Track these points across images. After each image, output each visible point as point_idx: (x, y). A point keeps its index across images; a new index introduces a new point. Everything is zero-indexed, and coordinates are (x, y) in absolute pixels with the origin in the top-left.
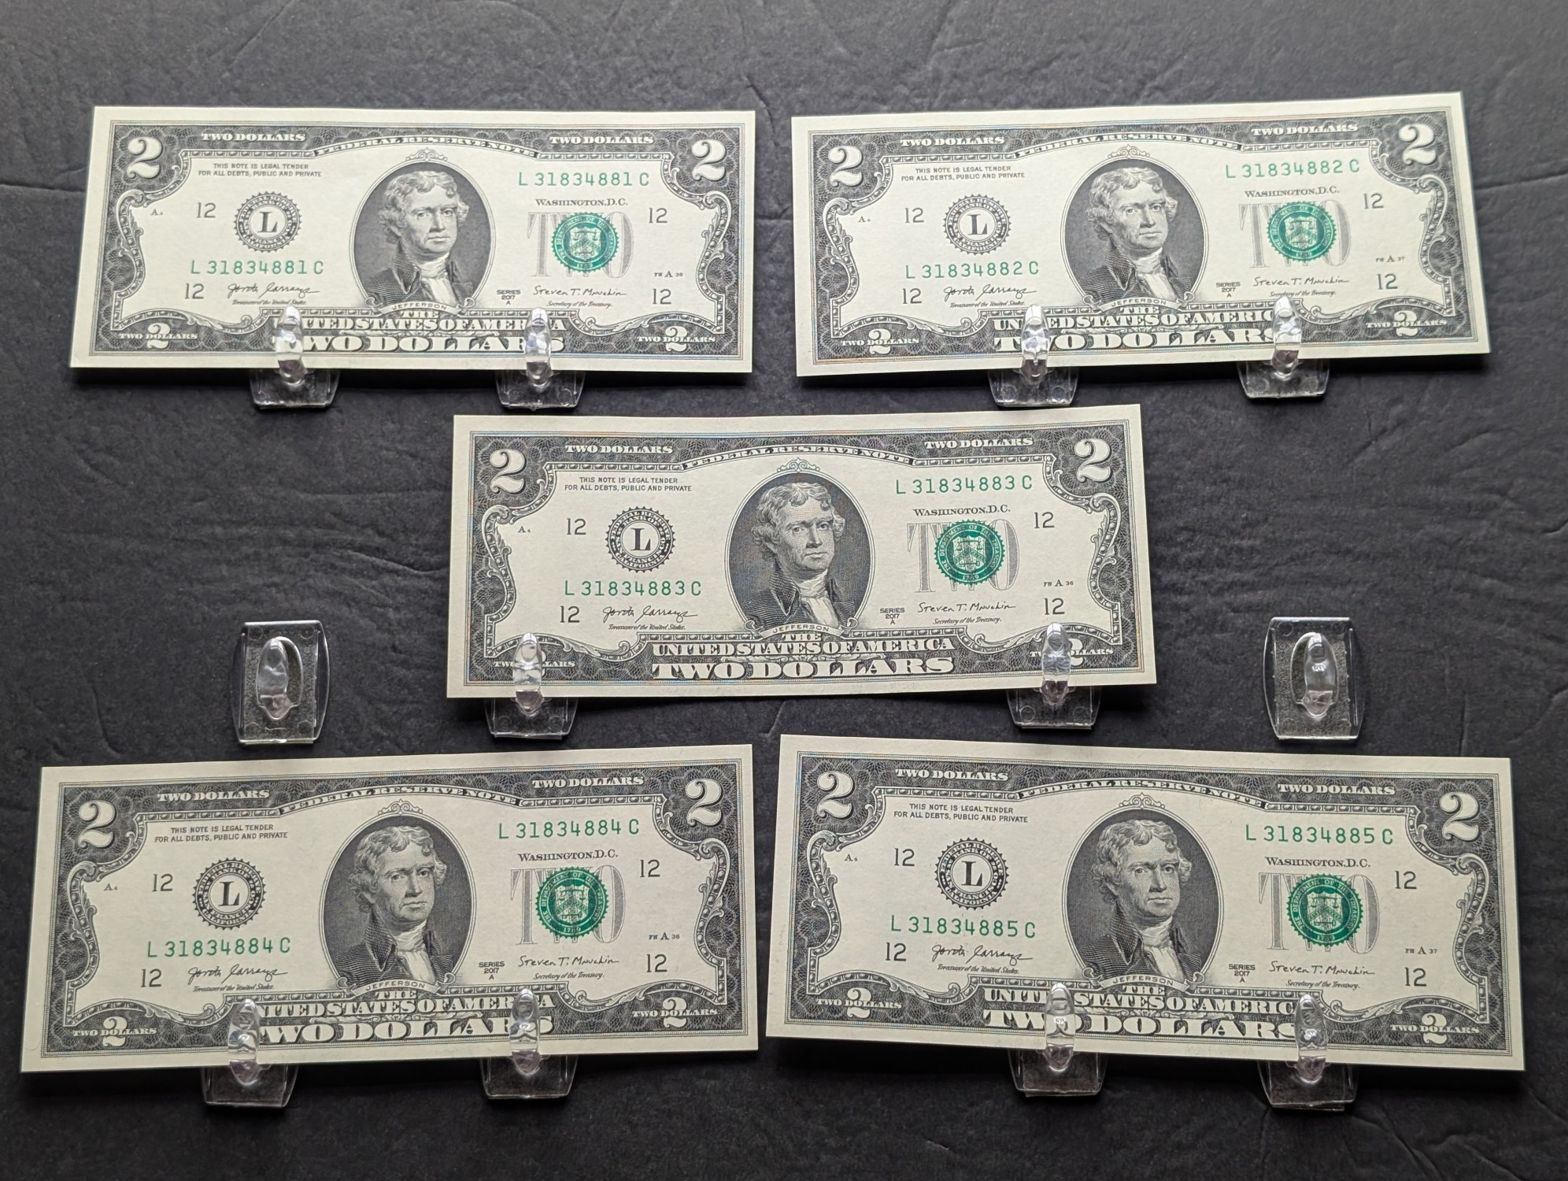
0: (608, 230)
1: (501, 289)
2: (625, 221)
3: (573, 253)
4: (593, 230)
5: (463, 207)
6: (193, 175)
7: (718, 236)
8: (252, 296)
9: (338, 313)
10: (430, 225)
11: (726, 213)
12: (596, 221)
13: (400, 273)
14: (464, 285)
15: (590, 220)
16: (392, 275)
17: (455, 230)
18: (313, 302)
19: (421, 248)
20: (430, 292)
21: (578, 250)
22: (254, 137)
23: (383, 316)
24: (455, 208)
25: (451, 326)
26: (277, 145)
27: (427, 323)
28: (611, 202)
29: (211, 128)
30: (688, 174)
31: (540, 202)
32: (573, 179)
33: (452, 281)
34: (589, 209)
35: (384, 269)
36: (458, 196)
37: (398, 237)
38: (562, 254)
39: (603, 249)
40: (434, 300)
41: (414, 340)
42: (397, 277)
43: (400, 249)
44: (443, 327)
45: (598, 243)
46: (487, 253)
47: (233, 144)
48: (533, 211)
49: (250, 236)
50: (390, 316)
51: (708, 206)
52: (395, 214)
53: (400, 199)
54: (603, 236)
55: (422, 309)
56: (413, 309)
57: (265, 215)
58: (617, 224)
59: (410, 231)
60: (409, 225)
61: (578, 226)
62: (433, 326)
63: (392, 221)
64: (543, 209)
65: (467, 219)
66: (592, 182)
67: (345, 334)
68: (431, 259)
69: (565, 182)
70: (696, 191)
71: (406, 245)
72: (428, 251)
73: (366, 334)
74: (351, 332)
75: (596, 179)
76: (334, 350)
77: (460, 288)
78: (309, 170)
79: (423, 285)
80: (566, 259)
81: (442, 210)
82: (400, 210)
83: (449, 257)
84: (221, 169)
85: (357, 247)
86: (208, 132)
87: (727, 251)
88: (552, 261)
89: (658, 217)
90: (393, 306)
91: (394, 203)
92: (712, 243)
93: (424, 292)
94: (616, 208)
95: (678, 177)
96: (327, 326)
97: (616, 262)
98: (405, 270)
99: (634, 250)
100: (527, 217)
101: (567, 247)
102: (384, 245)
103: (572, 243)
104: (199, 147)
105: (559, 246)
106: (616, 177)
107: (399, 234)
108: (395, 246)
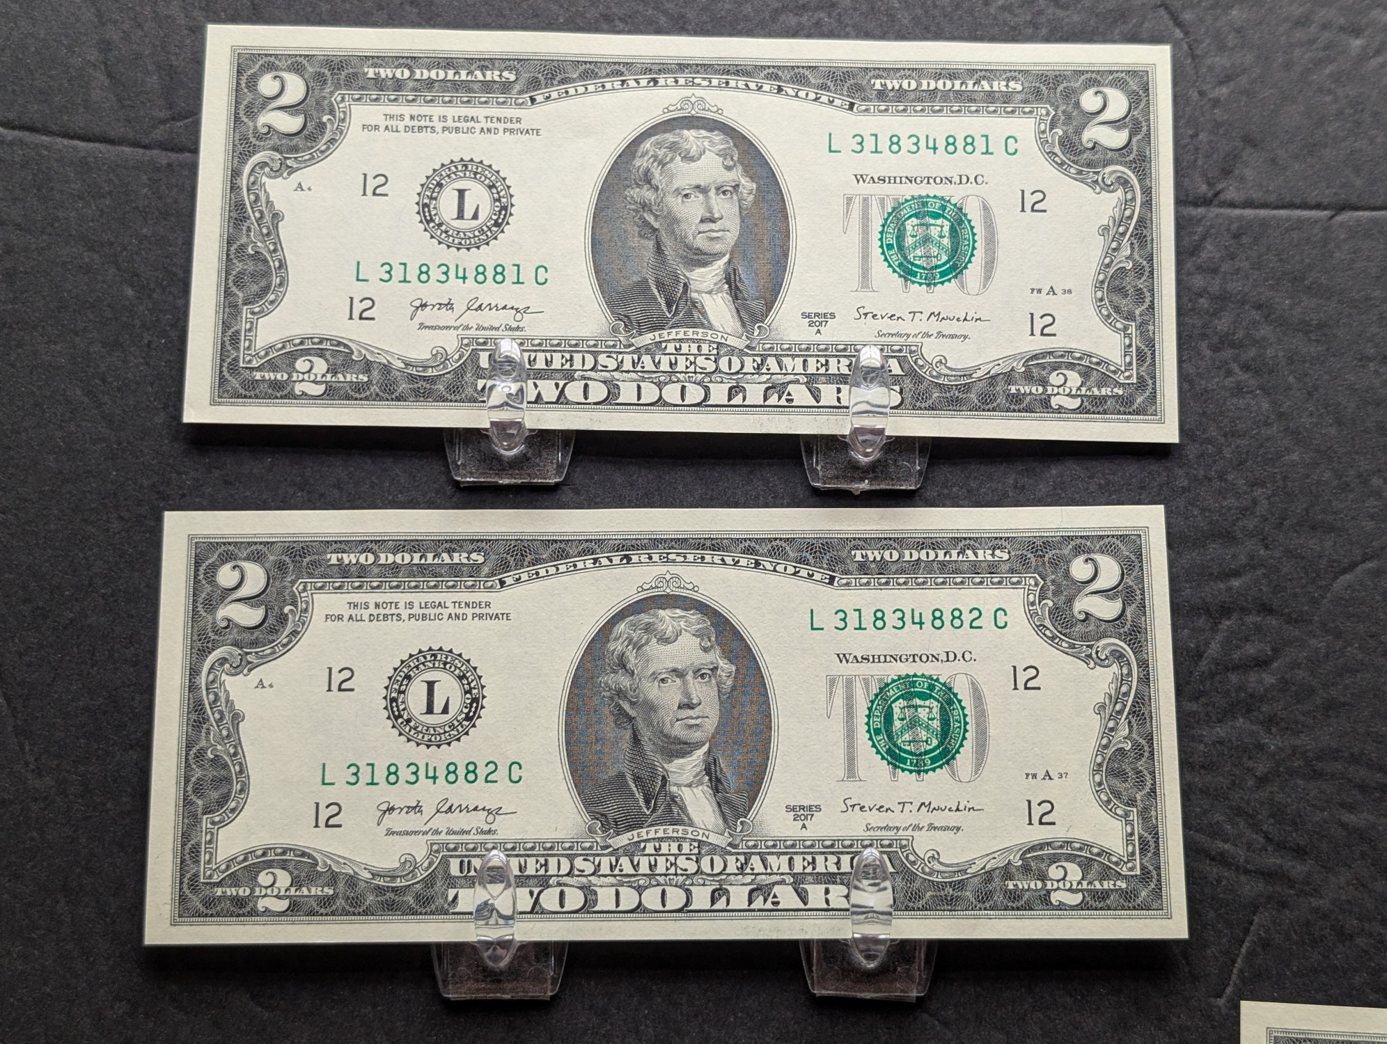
0: (960, 222)
1: (807, 311)
2: (986, 208)
3: (911, 257)
4: (939, 222)
5: (747, 185)
6: (354, 130)
7: (1123, 234)
8: (446, 317)
9: (573, 347)
10: (700, 212)
11: (1134, 199)
12: (943, 208)
13: (660, 285)
14: (753, 304)
15: (934, 207)
16: (649, 288)
17: (738, 221)
18: (536, 328)
19: (689, 247)
20: (704, 314)
21: (918, 252)
22: (442, 75)
23: (637, 350)
24: (736, 187)
25: (736, 366)
26: (476, 87)
27: (701, 361)
28: (963, 180)
29: (378, 60)
30: (1075, 139)
31: (860, 178)
32: (906, 144)
33: (735, 298)
34: (932, 190)
35: (636, 278)
36: (740, 168)
37: (655, 230)
38: (895, 258)
39: (954, 251)
40: (711, 327)
41: (683, 388)
42: (655, 292)
43: (659, 249)
44: (724, 367)
45: (946, 241)
46: (786, 255)
47: (411, 84)
48: (850, 192)
49: (440, 225)
50: (648, 351)
51: (1107, 188)
52: (649, 195)
53: (656, 172)
54: (953, 230)
55: (693, 341)
56: (680, 340)
57: (461, 193)
58: (973, 213)
59: (673, 221)
60: (669, 213)
61: (916, 215)
62: (710, 366)
63: (645, 206)
64: (865, 188)
65: (755, 202)
66: (935, 149)
67: (583, 378)
68: (704, 264)
69: (895, 148)
70: (1089, 165)
71: (667, 242)
72: (699, 251)
73: (614, 379)
74: (592, 374)
75: (941, 144)
76: (568, 402)
77: (747, 308)
78: (523, 126)
79: (694, 303)
80: (900, 265)
81: (718, 189)
82: (657, 189)
83: (729, 262)
84: (394, 123)
85: (596, 244)
86: (375, 66)
87: (1136, 256)
88: (881, 270)
89: (1034, 203)
90: (651, 335)
91: (647, 179)
92: (1114, 245)
93: (696, 314)
94: (971, 188)
95: (1062, 144)
96: (556, 365)
97: (974, 271)
98: (667, 281)
99: (1001, 254)
100: (841, 200)
101: (901, 248)
102: (635, 241)
103: (909, 241)
104: (362, 88)
105: (890, 247)
106: (969, 142)
107: (656, 225)
108: (651, 244)
